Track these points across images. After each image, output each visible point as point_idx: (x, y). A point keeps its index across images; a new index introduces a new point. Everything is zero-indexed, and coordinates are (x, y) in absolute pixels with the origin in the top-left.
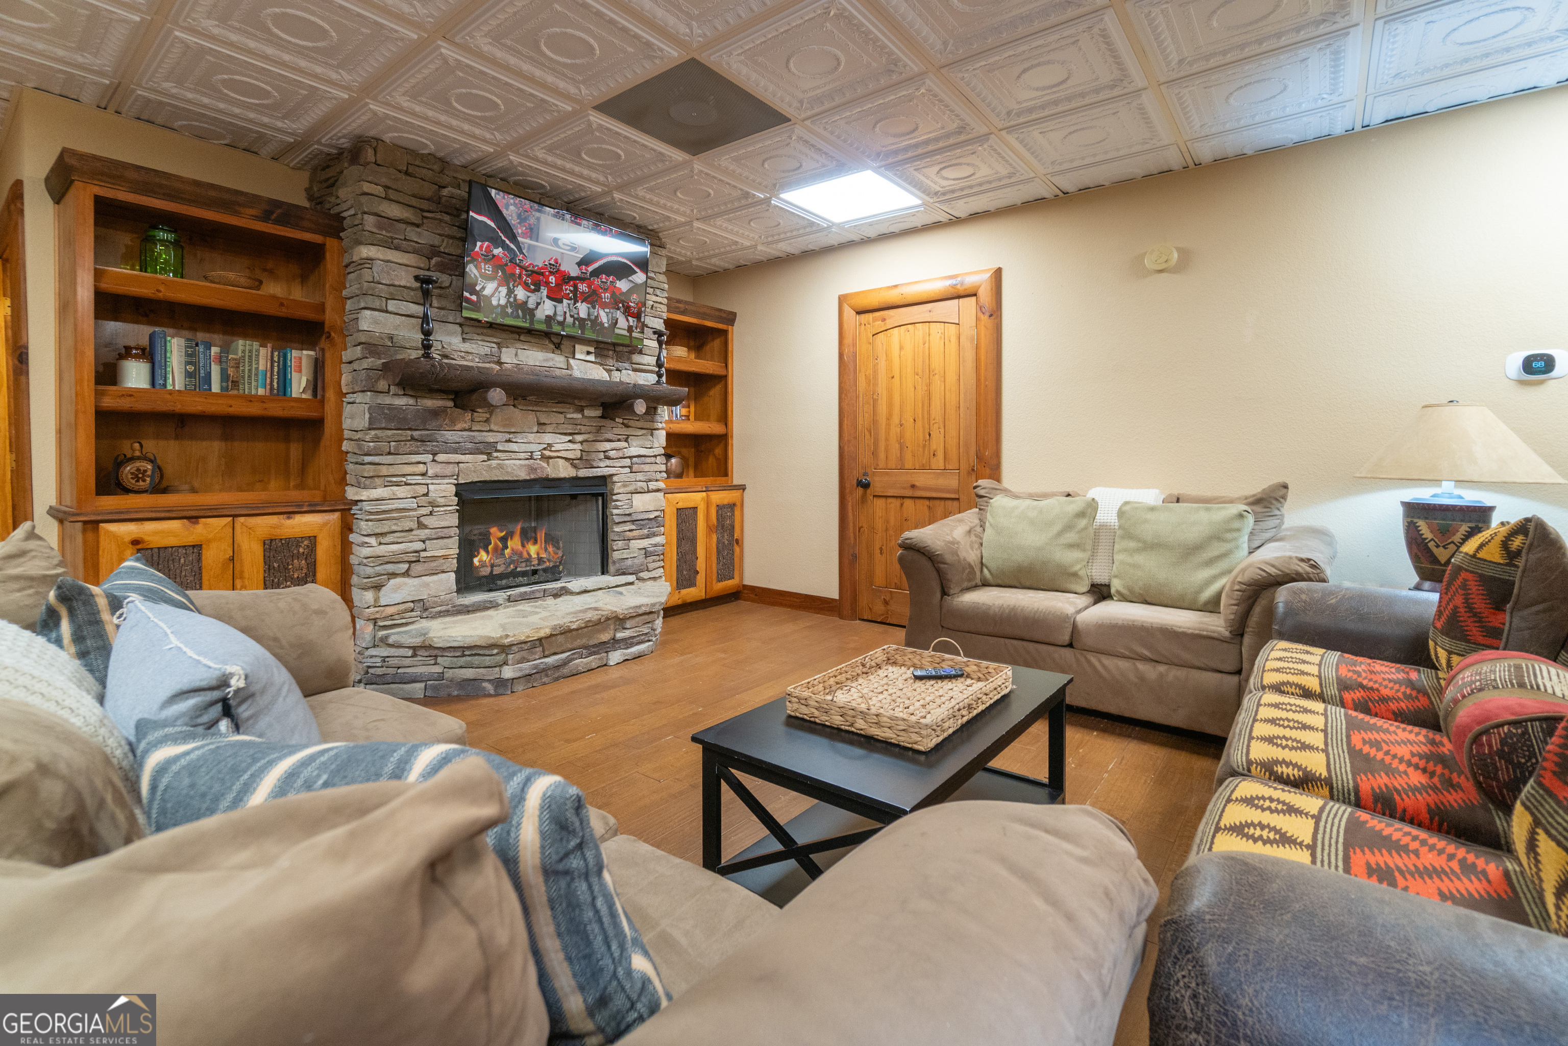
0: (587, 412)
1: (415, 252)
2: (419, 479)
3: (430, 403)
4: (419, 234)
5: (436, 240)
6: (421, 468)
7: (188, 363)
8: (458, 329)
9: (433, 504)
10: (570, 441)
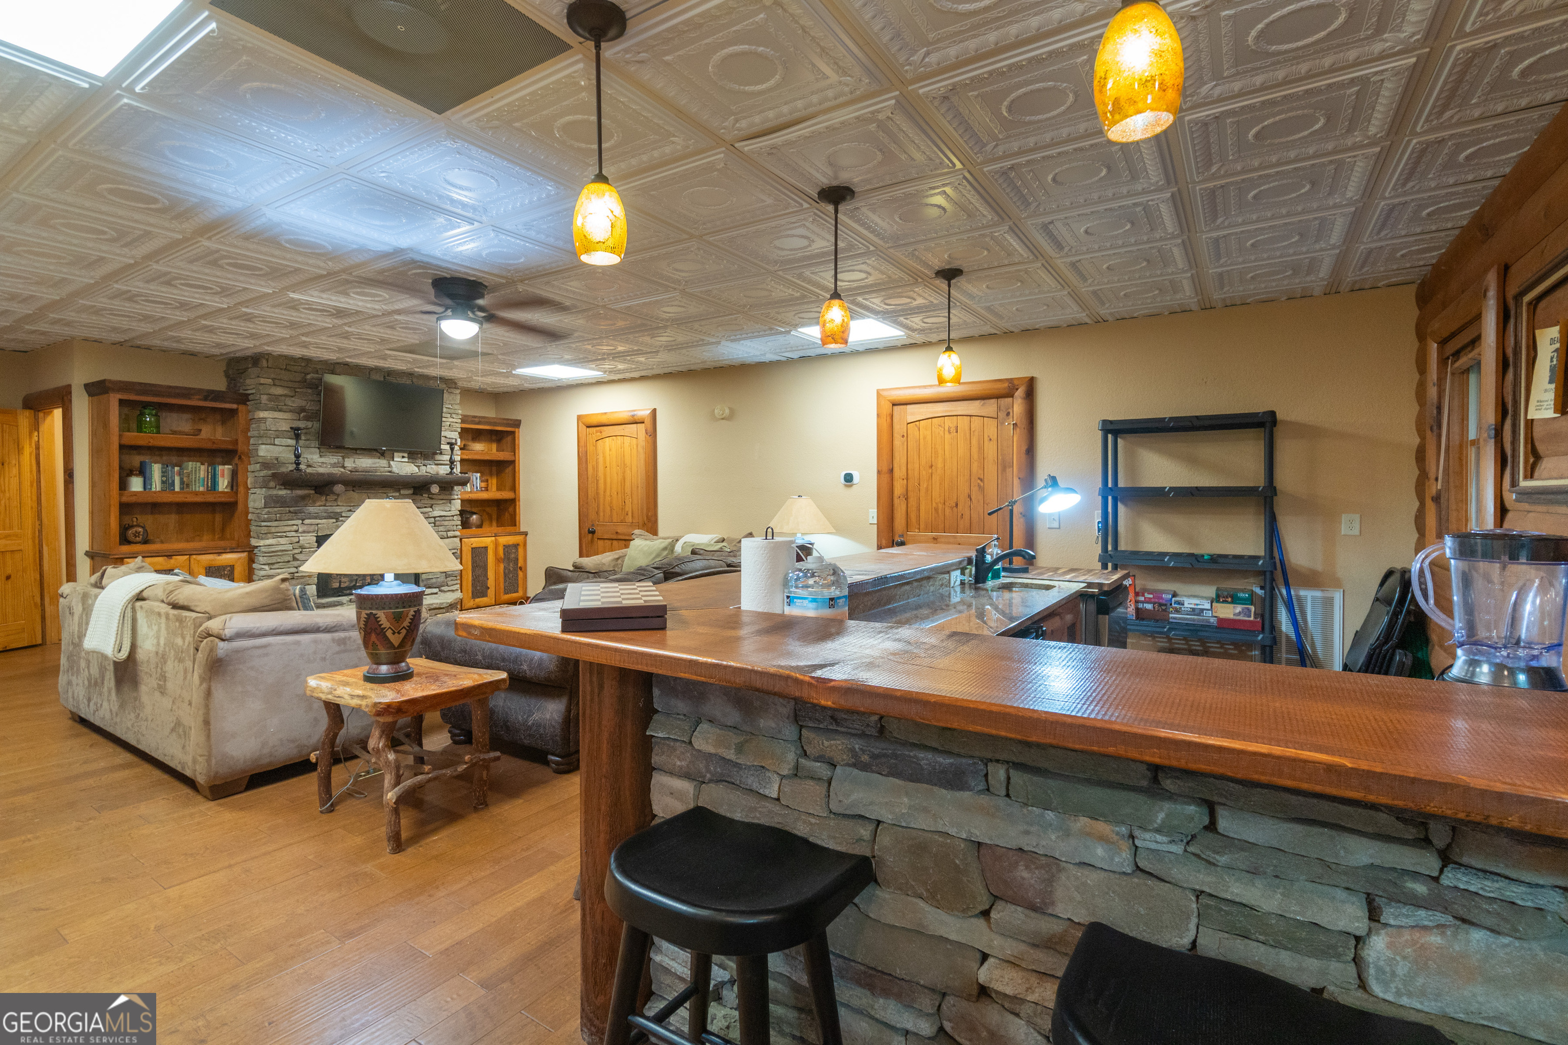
0: (402, 492)
1: (291, 411)
2: (293, 534)
3: (300, 492)
4: (293, 402)
5: (303, 403)
6: (295, 528)
7: (163, 476)
8: (318, 450)
9: (302, 547)
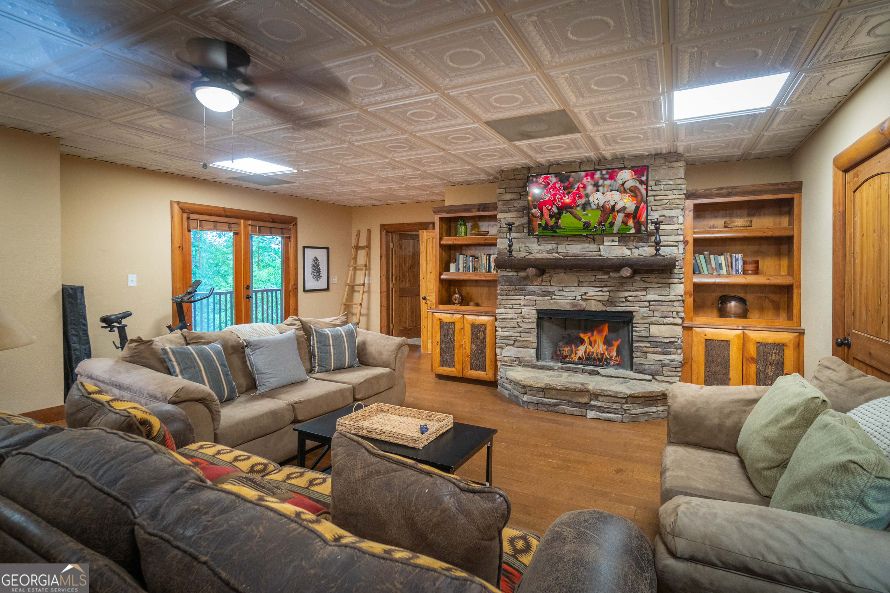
1: (516, 211)
2: (518, 306)
3: (523, 274)
6: (519, 302)
7: (464, 264)
8: (536, 240)
9: (524, 318)
10: (601, 291)
